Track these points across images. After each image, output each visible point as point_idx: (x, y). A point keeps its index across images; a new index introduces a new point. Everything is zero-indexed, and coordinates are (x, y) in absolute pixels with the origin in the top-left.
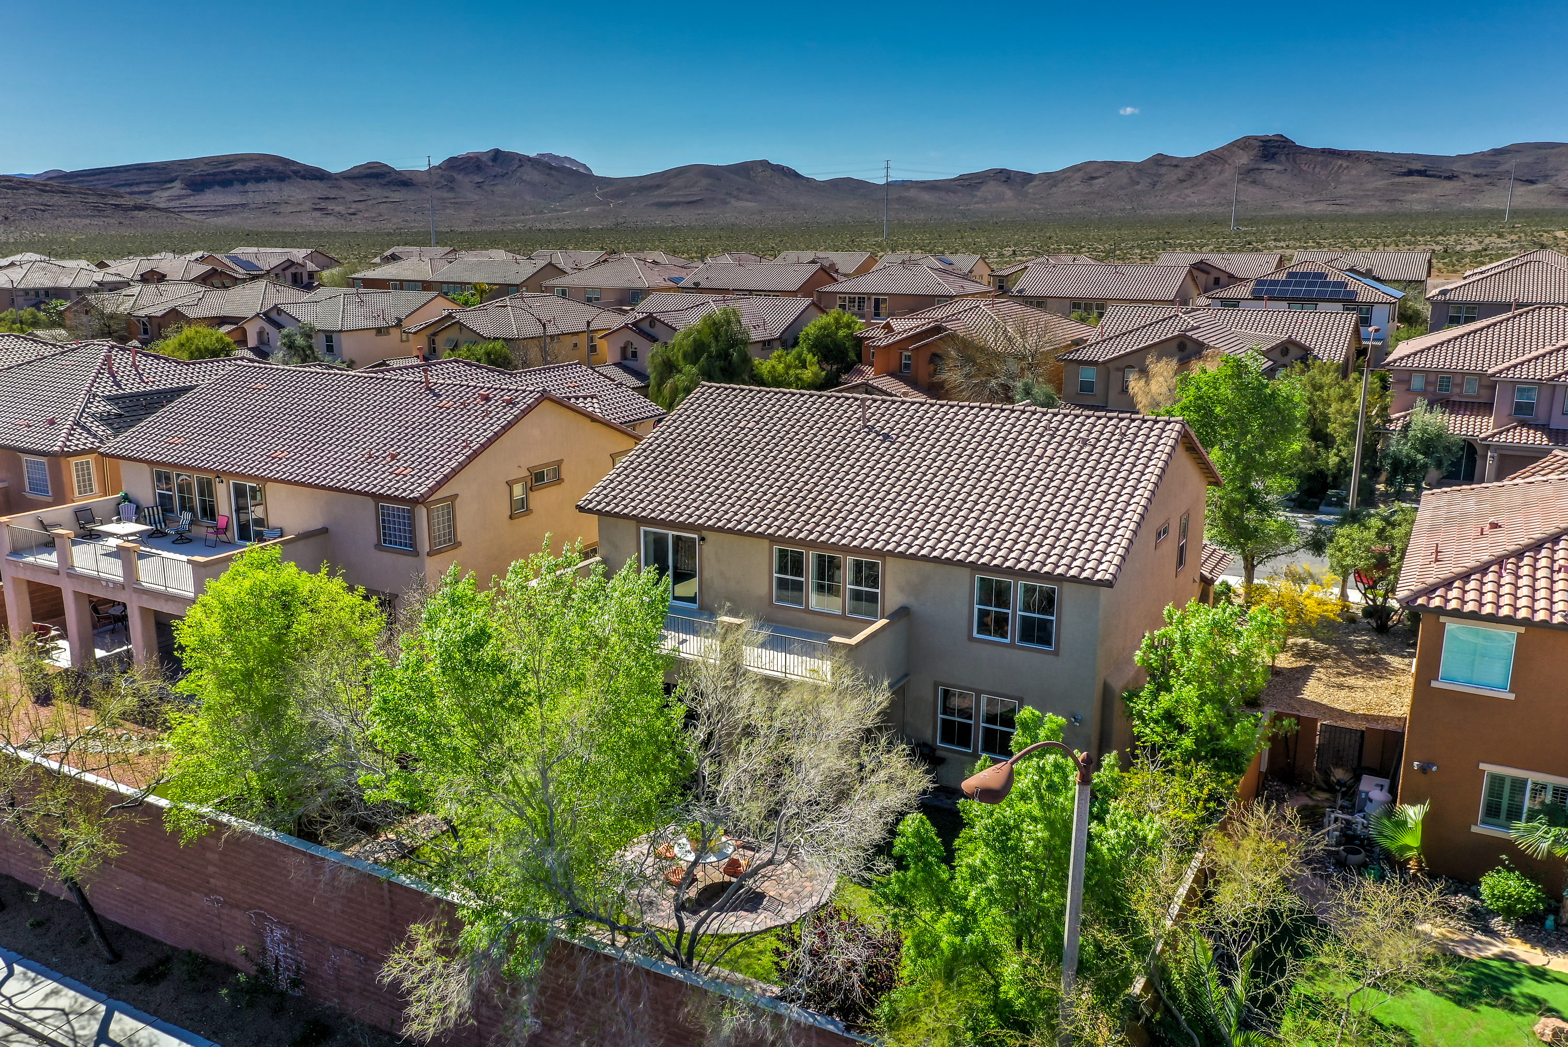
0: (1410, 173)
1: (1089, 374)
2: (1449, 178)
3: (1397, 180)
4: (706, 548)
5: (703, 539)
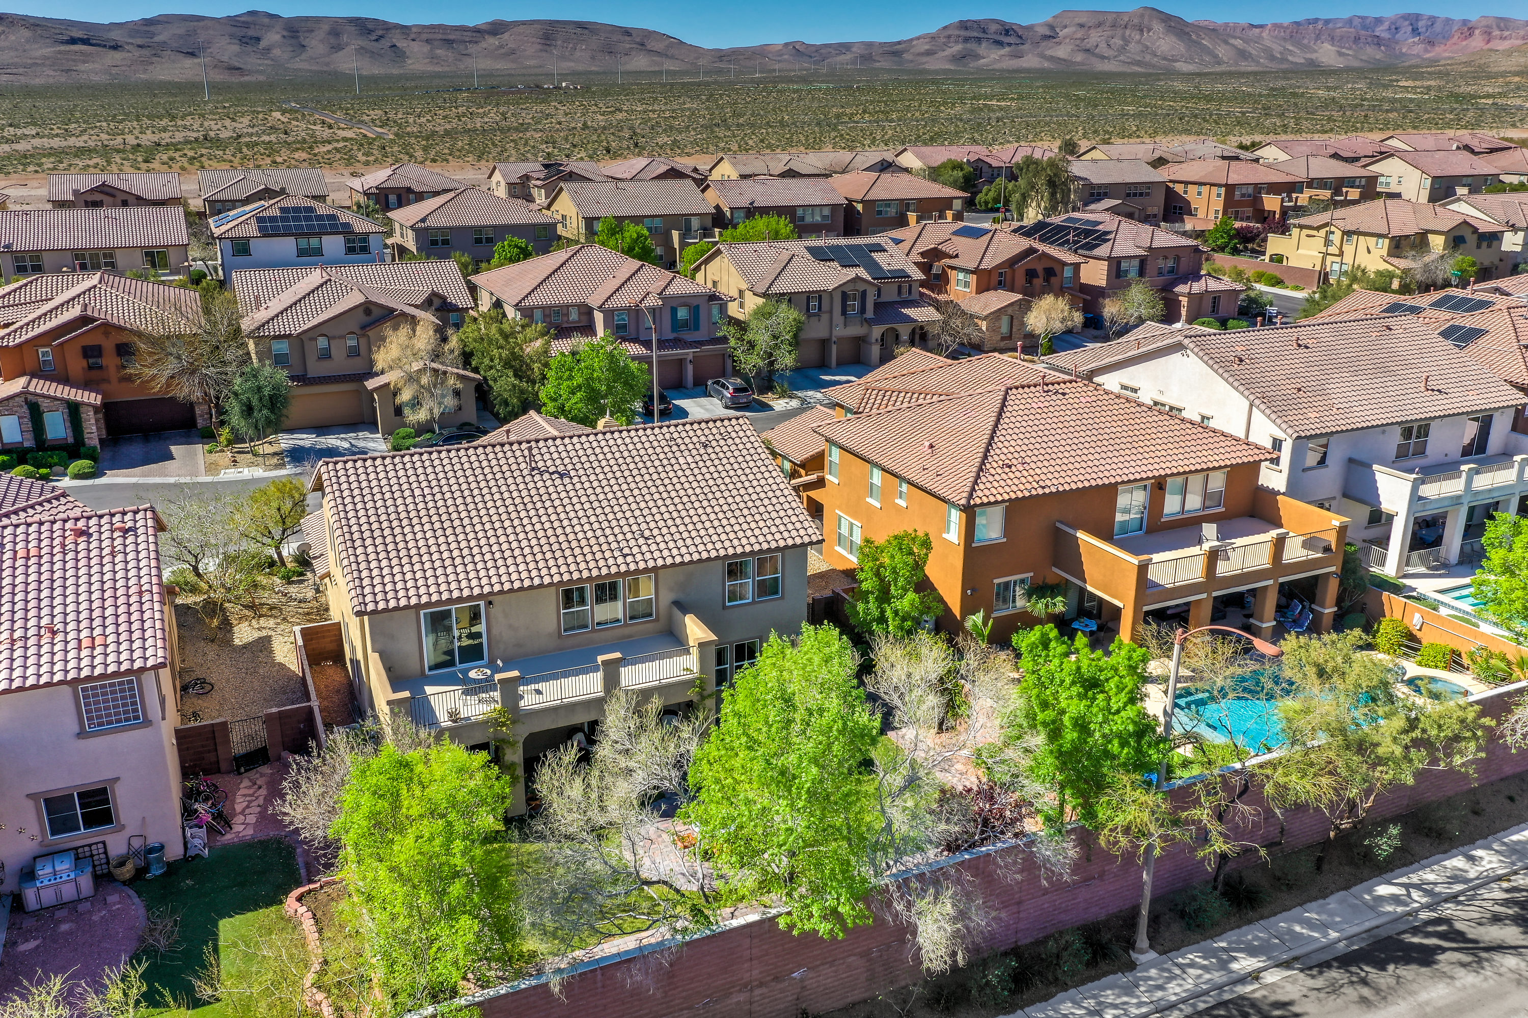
0: (73, 41)
1: (282, 347)
3: (63, 48)
4: (493, 610)
5: (490, 603)
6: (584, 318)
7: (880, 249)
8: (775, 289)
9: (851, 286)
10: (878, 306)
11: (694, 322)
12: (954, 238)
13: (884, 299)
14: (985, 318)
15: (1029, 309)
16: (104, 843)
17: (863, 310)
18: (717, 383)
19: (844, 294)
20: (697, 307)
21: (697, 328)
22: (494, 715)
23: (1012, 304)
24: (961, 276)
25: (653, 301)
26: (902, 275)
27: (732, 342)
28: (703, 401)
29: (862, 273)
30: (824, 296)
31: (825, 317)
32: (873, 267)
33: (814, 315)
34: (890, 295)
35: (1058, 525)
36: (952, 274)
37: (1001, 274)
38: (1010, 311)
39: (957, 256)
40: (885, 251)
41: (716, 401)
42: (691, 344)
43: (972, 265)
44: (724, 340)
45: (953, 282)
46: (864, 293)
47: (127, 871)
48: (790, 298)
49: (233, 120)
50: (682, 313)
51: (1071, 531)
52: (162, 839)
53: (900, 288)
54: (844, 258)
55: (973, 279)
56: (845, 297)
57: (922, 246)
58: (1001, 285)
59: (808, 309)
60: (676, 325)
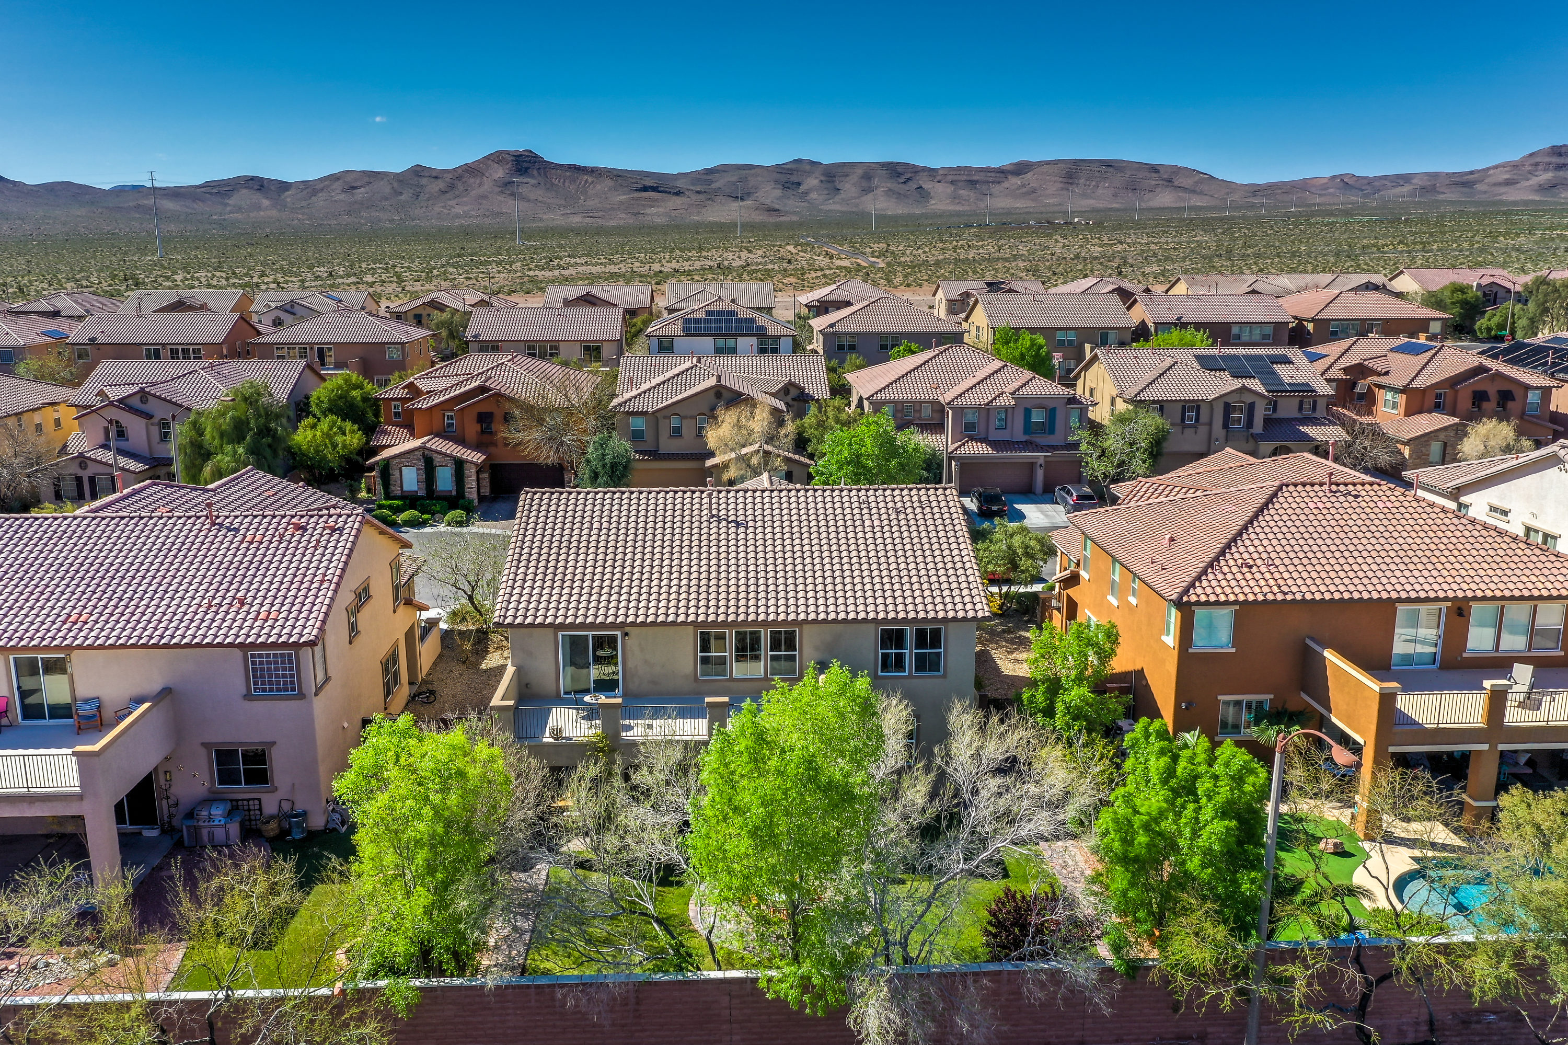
0: (645, 189)
1: (638, 423)
2: (678, 194)
3: (636, 195)
4: (630, 641)
5: (627, 634)
6: (937, 416)
7: (1286, 361)
8: (1142, 397)
9: (1236, 397)
10: (1267, 421)
11: (1050, 426)
12: (1390, 355)
13: (1281, 413)
14: (1407, 443)
15: (1466, 434)
16: (259, 800)
17: (1250, 423)
18: (1063, 489)
19: (1227, 405)
20: (1054, 410)
21: (1052, 431)
22: (594, 739)
23: (1445, 429)
24: (1389, 396)
25: (1006, 401)
26: (1306, 389)
27: (1084, 447)
28: (1048, 507)
29: (1256, 385)
30: (1203, 405)
31: (1203, 430)
32: (1270, 378)
33: (1190, 426)
34: (1288, 409)
35: (1308, 641)
36: (1381, 395)
37: (1439, 396)
38: (1442, 436)
39: (1387, 373)
40: (1291, 362)
41: (1061, 508)
42: (1042, 448)
43: (1401, 383)
44: (1075, 446)
45: (1380, 402)
46: (1251, 407)
47: (272, 828)
48: (1161, 406)
49: (750, 252)
50: (1037, 416)
51: (1318, 648)
52: (308, 807)
53: (1301, 403)
54: (1236, 367)
55: (1402, 399)
56: (1228, 409)
57: (1346, 362)
58: (1438, 407)
59: (1183, 420)
60: (1028, 426)
